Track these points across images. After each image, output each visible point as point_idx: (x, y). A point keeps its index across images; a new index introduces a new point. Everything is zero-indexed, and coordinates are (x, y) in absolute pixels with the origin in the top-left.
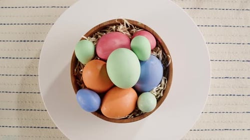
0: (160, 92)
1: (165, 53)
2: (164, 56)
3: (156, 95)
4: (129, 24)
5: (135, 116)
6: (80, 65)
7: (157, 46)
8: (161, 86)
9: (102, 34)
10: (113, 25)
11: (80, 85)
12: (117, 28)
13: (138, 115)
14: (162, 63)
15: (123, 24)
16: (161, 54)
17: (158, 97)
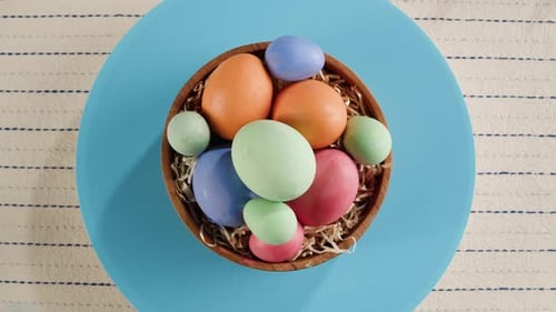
0: (179, 170)
1: (222, 246)
2: (220, 239)
3: (184, 160)
4: (327, 249)
5: (193, 94)
6: (359, 111)
7: (247, 249)
8: (186, 180)
9: (363, 196)
10: (356, 227)
11: (332, 76)
12: (345, 227)
13: (189, 100)
14: (215, 224)
15: (338, 243)
16: (229, 238)
17: (177, 159)
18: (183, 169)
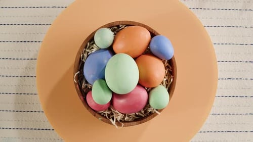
0: (89, 47)
1: (79, 86)
2: (80, 82)
3: (94, 45)
4: (111, 120)
5: (118, 27)
6: (167, 86)
7: (86, 94)
8: (88, 52)
9: (140, 114)
10: (128, 122)
11: (169, 66)
12: (124, 118)
13: (115, 27)
14: (84, 76)
15: (117, 121)
16: (83, 85)
17: (92, 42)
18: (91, 48)
